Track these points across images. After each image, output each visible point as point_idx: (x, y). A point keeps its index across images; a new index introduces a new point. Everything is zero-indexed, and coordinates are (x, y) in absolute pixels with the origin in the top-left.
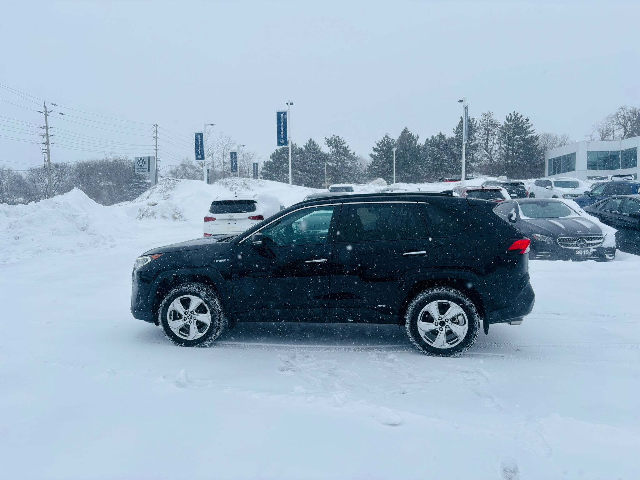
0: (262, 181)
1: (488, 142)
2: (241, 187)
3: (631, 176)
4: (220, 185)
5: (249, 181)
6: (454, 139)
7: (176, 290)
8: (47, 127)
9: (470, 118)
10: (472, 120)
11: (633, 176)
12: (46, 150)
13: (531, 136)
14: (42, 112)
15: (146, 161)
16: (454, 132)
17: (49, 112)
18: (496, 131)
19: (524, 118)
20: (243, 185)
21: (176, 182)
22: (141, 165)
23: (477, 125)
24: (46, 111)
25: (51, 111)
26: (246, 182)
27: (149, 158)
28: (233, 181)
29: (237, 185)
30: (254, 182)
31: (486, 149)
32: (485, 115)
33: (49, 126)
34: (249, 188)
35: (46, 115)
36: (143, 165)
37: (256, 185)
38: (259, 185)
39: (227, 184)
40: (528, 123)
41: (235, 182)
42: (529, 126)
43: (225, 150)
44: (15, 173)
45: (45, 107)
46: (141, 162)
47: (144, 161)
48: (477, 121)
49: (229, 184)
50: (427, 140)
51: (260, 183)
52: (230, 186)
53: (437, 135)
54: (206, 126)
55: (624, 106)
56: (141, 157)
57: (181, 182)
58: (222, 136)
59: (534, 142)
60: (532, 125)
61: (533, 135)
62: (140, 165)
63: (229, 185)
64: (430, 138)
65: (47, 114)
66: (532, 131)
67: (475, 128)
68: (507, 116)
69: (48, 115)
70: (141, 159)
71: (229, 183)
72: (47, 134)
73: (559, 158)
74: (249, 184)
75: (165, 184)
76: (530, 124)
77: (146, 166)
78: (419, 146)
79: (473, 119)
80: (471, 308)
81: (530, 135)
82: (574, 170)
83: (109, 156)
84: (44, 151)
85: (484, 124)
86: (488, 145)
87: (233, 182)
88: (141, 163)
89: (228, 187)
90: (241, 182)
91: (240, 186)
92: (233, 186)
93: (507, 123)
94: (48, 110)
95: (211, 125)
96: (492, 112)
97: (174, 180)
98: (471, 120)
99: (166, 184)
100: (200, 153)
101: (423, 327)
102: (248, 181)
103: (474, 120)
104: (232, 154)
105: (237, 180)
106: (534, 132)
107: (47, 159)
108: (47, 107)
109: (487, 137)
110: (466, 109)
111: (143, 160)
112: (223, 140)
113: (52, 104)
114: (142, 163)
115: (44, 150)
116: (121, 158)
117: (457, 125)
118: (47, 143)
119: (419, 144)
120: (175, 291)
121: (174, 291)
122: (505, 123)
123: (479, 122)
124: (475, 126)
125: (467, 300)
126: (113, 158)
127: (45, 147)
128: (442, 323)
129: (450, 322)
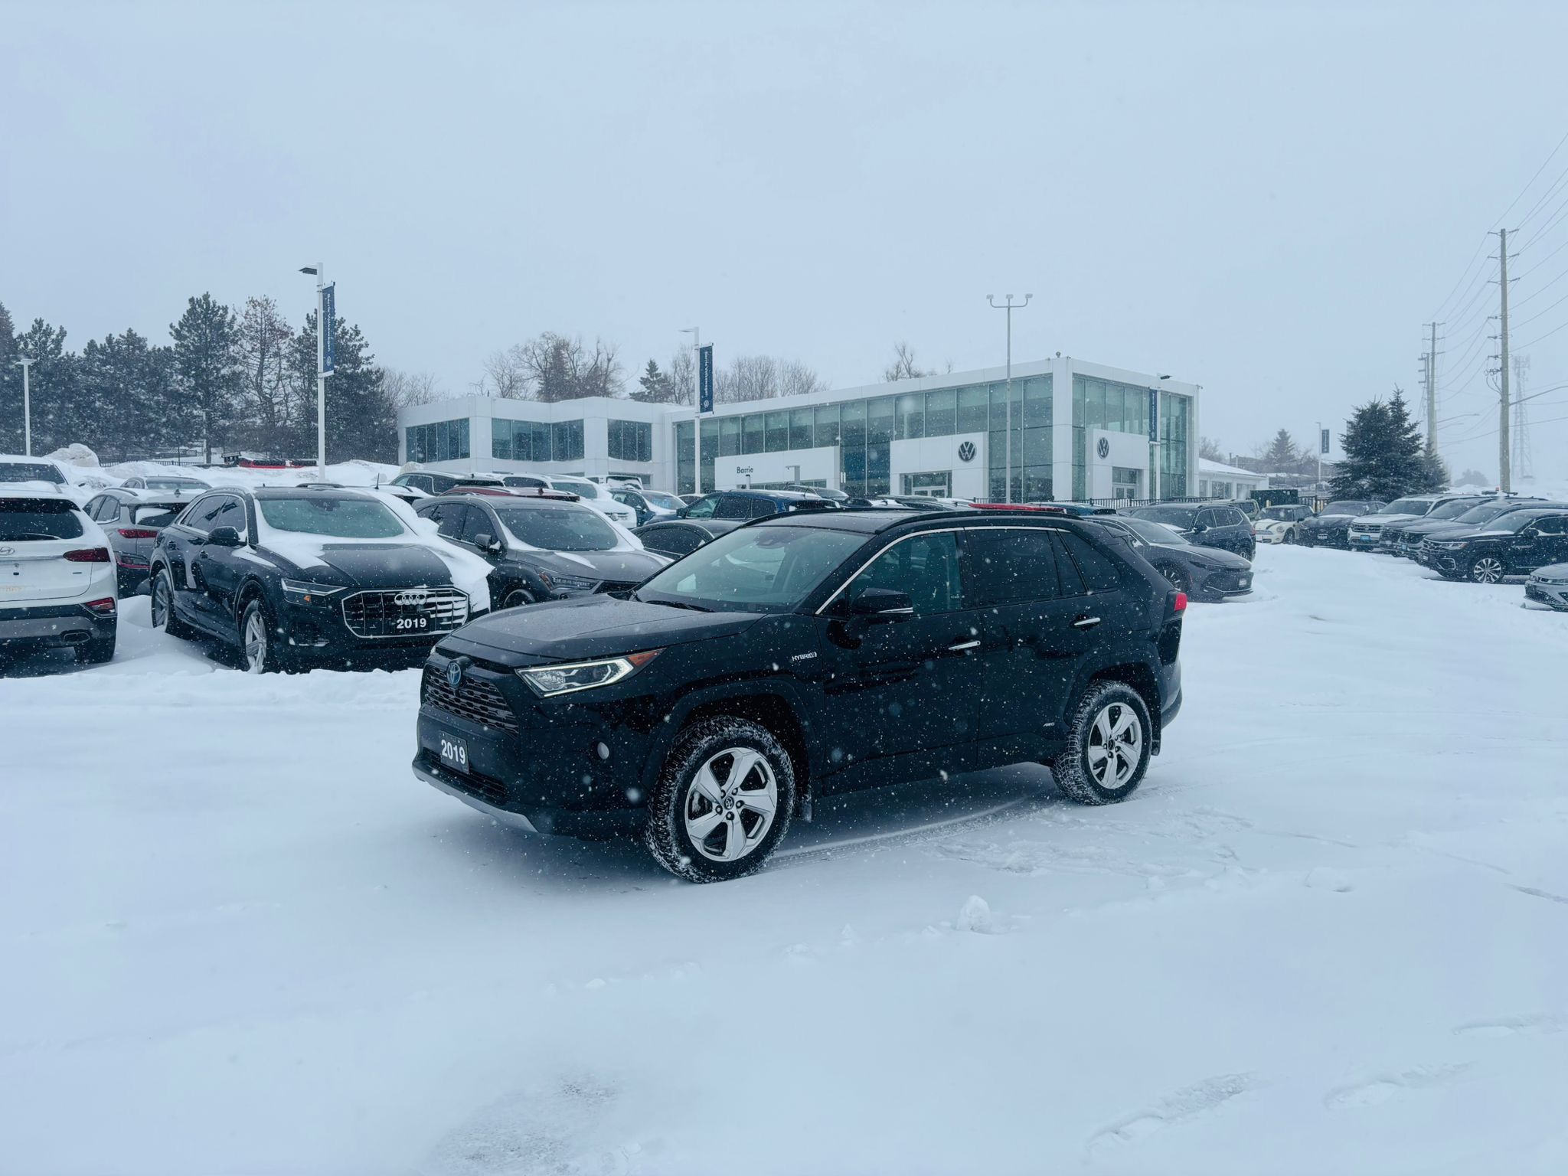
1: (265, 372)
3: (637, 479)
6: (171, 351)
7: (710, 737)
9: (217, 305)
10: (221, 312)
11: (640, 479)
13: (365, 369)
16: (171, 333)
18: (283, 347)
19: (348, 326)
23: (236, 328)
31: (259, 388)
32: (253, 303)
40: (358, 338)
42: (361, 346)
48: (236, 316)
50: (92, 344)
53: (120, 336)
55: (548, 333)
59: (373, 383)
60: (367, 345)
61: (369, 367)
64: (101, 341)
66: (368, 359)
67: (228, 332)
68: (310, 315)
73: (431, 428)
76: (363, 342)
78: (70, 358)
79: (225, 309)
81: (364, 367)
82: (466, 455)
85: (251, 326)
86: (265, 378)
93: (309, 331)
96: (273, 299)
98: (218, 311)
103: (226, 313)
106: (371, 361)
109: (262, 359)
110: (328, 293)
117: (181, 318)
119: (70, 354)
120: (710, 740)
121: (706, 742)
122: (305, 330)
123: (240, 319)
124: (231, 328)
128: (1111, 744)
129: (1104, 742)
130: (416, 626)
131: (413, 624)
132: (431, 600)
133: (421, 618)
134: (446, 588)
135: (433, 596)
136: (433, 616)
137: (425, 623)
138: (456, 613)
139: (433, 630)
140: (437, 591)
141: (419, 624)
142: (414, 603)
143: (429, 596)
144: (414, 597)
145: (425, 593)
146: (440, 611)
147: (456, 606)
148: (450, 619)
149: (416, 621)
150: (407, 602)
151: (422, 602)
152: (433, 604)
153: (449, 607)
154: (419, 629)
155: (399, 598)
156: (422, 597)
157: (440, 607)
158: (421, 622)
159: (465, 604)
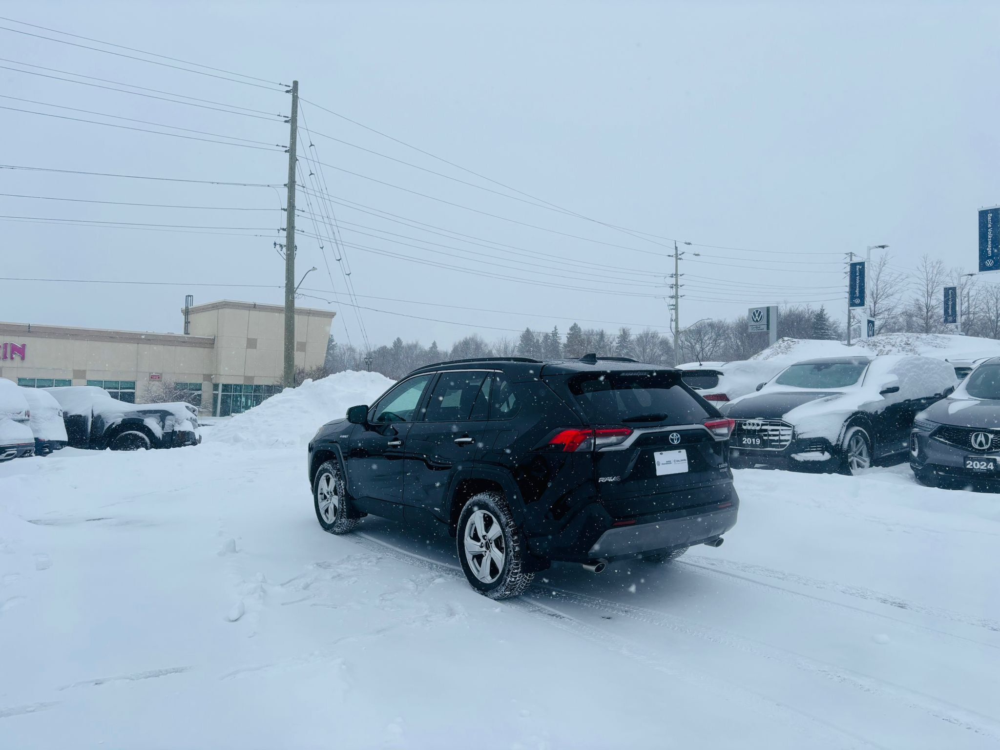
0: (944, 338)
2: (899, 350)
4: (863, 347)
5: (918, 338)
8: (676, 275)
12: (674, 305)
14: (672, 256)
15: (764, 313)
17: (680, 255)
20: (904, 346)
21: (792, 343)
22: (757, 321)
24: (677, 254)
25: (683, 253)
26: (910, 340)
27: (768, 309)
28: (888, 340)
29: (893, 346)
30: (927, 339)
33: (679, 273)
34: (914, 350)
35: (677, 259)
36: (760, 320)
37: (929, 345)
38: (935, 345)
39: (875, 345)
41: (891, 341)
43: (930, 286)
44: (661, 337)
45: (676, 248)
46: (757, 315)
47: (762, 313)
49: (878, 344)
51: (938, 341)
52: (878, 349)
54: (871, 250)
56: (758, 308)
57: (798, 343)
58: (926, 262)
62: (755, 320)
63: (879, 346)
65: (679, 257)
69: (680, 259)
70: (757, 312)
71: (880, 343)
72: (676, 285)
74: (917, 343)
75: (775, 347)
77: (764, 321)
80: (506, 527)
83: (782, 307)
84: (672, 307)
87: (886, 341)
88: (757, 317)
89: (876, 349)
90: (902, 341)
91: (898, 348)
92: (884, 347)
94: (679, 253)
95: (880, 247)
97: (789, 341)
99: (777, 348)
100: (858, 295)
101: (471, 546)
102: (915, 338)
104: (947, 290)
105: (897, 336)
107: (674, 318)
108: (678, 249)
111: (760, 312)
112: (928, 269)
113: (686, 243)
114: (759, 316)
115: (671, 305)
116: (801, 309)
118: (676, 297)
125: (505, 514)
126: (788, 309)
127: (673, 301)
128: (488, 546)
129: (493, 544)
130: (754, 443)
131: (752, 442)
132: (764, 427)
133: (757, 438)
134: (776, 420)
135: (767, 425)
136: (765, 438)
137: (759, 442)
138: (782, 438)
139: (767, 448)
140: (770, 422)
141: (756, 442)
142: (753, 428)
143: (763, 425)
144: (753, 424)
145: (761, 422)
146: (770, 435)
147: (782, 433)
148: (777, 441)
149: (754, 440)
150: (749, 427)
151: (758, 428)
152: (766, 430)
153: (777, 433)
154: (756, 446)
155: (745, 425)
156: (758, 425)
157: (770, 433)
158: (757, 441)
159: (790, 432)
